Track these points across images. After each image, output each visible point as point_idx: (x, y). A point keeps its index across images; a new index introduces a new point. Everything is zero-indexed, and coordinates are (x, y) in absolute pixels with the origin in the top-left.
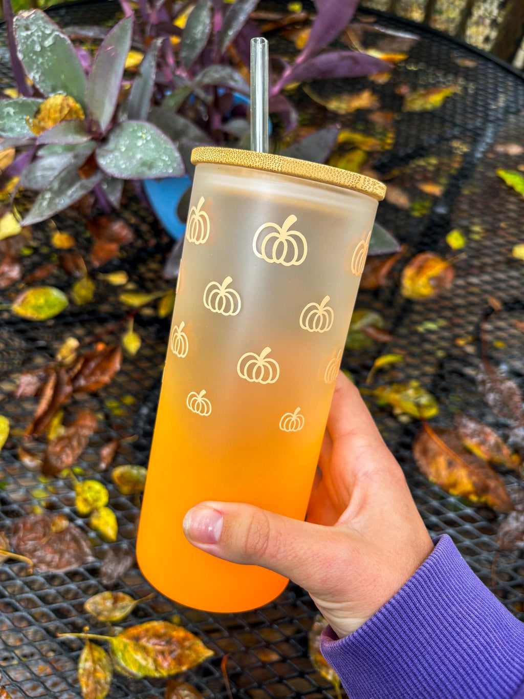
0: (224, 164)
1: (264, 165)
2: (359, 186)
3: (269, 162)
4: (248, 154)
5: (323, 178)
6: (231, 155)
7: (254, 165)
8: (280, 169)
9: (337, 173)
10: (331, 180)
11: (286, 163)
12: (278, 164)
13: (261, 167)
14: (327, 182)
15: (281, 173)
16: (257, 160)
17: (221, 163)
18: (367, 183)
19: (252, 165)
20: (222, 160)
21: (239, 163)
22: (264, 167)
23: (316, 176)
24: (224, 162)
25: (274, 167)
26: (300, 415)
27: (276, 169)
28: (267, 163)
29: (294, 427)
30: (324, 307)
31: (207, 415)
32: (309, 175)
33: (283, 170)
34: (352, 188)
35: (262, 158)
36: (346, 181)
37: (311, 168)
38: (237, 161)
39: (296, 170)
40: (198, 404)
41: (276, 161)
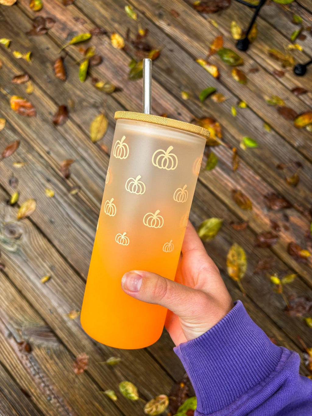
0: (138, 120)
1: (158, 122)
2: (201, 133)
3: (161, 121)
4: (150, 116)
5: (186, 129)
6: (141, 116)
7: (153, 122)
8: (166, 124)
9: (192, 127)
10: (189, 129)
11: (169, 121)
12: (165, 122)
13: (157, 123)
14: (188, 131)
15: (166, 126)
16: (155, 119)
17: (136, 120)
18: (204, 131)
19: (152, 122)
20: (136, 118)
21: (146, 120)
22: (158, 123)
23: (183, 128)
24: (138, 119)
25: (163, 123)
26: (172, 244)
27: (164, 124)
28: (160, 121)
29: (169, 250)
30: (185, 190)
31: (127, 245)
32: (180, 127)
33: (168, 125)
34: (198, 134)
35: (157, 118)
36: (196, 130)
37: (181, 124)
38: (144, 120)
39: (174, 124)
40: (122, 239)
41: (165, 120)
